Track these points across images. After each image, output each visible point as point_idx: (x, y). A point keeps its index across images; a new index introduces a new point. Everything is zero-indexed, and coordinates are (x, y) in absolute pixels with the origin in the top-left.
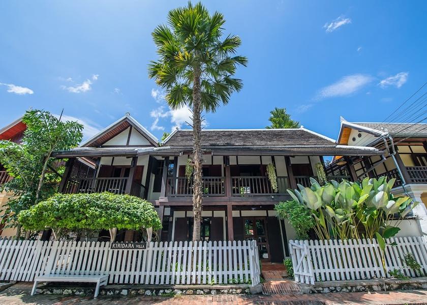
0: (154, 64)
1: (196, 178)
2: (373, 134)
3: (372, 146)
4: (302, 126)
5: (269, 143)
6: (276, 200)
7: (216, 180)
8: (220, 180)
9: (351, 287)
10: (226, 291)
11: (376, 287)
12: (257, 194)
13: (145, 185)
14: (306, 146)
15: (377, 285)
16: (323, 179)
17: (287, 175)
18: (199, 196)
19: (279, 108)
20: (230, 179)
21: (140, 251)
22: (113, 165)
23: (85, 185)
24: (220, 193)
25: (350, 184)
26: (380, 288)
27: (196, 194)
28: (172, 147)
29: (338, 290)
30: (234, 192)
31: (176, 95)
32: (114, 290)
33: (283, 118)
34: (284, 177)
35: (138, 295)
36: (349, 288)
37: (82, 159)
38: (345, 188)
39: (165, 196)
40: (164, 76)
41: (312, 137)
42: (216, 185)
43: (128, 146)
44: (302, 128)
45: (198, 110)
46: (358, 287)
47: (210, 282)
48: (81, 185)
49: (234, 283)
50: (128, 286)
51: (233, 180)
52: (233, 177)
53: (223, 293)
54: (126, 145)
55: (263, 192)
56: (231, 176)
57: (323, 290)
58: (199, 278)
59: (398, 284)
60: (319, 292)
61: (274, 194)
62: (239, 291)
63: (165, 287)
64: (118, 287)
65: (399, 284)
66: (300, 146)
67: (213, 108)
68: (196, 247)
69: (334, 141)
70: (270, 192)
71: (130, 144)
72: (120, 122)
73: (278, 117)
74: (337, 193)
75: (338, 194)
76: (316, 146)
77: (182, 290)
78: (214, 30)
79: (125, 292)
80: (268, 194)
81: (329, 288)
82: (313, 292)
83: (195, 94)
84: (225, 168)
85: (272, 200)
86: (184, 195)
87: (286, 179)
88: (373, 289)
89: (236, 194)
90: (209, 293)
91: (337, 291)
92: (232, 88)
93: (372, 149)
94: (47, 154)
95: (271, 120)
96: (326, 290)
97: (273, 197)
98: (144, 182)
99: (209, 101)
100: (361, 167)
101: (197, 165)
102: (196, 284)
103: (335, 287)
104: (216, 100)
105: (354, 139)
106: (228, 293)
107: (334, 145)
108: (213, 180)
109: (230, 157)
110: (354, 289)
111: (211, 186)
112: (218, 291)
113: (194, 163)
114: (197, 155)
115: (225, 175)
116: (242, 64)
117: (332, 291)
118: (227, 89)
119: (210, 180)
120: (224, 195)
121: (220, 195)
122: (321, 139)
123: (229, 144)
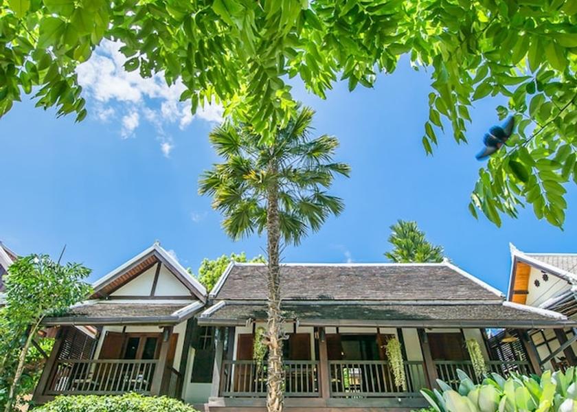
0: (210, 175)
1: (272, 367)
2: (564, 279)
3: (557, 311)
4: (445, 259)
5: (389, 296)
6: (404, 405)
7: (304, 366)
8: (310, 366)
12: (374, 394)
13: (178, 370)
14: (452, 303)
16: (481, 367)
17: (422, 360)
18: (277, 399)
19: (406, 221)
20: (327, 365)
22: (126, 331)
23: (80, 372)
24: (311, 390)
25: (522, 380)
27: (273, 396)
28: (228, 302)
30: (334, 390)
31: (239, 220)
33: (413, 239)
34: (417, 363)
37: (87, 328)
38: (513, 388)
39: (219, 396)
40: (225, 197)
41: (461, 283)
42: (304, 375)
43: (152, 297)
44: (445, 263)
45: (275, 250)
48: (74, 372)
51: (332, 366)
52: (332, 362)
54: (149, 295)
55: (383, 390)
56: (329, 359)
61: (401, 394)
66: (443, 302)
67: (296, 238)
69: (499, 293)
70: (395, 390)
71: (156, 294)
72: (143, 258)
73: (405, 236)
74: (501, 397)
75: (504, 399)
76: (469, 302)
78: (301, 129)
80: (392, 394)
83: (270, 222)
84: (317, 341)
85: (398, 405)
86: (250, 393)
87: (420, 366)
89: (338, 394)
92: (327, 210)
93: (557, 315)
94: (34, 321)
95: (392, 242)
97: (400, 400)
98: (177, 365)
99: (291, 227)
100: (543, 340)
101: (275, 344)
104: (302, 227)
105: (537, 283)
107: (500, 301)
108: (299, 366)
109: (326, 328)
111: (296, 376)
113: (269, 340)
114: (275, 326)
115: (318, 358)
116: (344, 174)
118: (319, 211)
119: (293, 366)
120: (317, 394)
121: (311, 394)
122: (479, 287)
123: (322, 298)
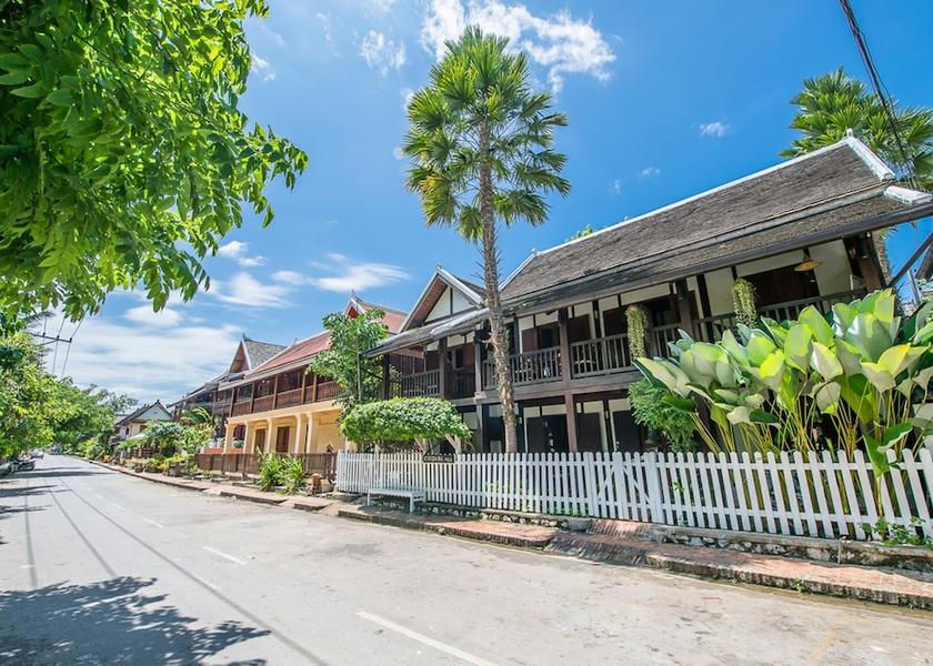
7: (549, 354)
8: (554, 353)
9: (752, 543)
10: (537, 522)
11: (818, 552)
15: (822, 550)
20: (567, 349)
21: (450, 465)
24: (555, 375)
26: (827, 556)
29: (722, 546)
32: (427, 507)
35: (447, 514)
36: (748, 545)
39: (482, 390)
43: (452, 315)
46: (769, 547)
47: (524, 509)
49: (555, 514)
50: (442, 505)
51: (574, 348)
52: (574, 345)
53: (533, 523)
54: (449, 314)
56: (569, 343)
57: (690, 541)
58: (511, 502)
59: (884, 554)
60: (681, 542)
62: (552, 523)
63: (472, 509)
64: (431, 504)
65: (888, 555)
68: (509, 461)
71: (454, 312)
72: (432, 284)
77: (488, 514)
79: (436, 510)
81: (701, 538)
82: (669, 541)
88: (806, 555)
89: (580, 374)
90: (517, 521)
91: (718, 547)
96: (696, 542)
102: (508, 509)
103: (716, 540)
106: (540, 524)
107: (878, 191)
108: (543, 355)
110: (758, 549)
112: (528, 520)
117: (707, 545)
121: (554, 379)
123: (589, 273)
